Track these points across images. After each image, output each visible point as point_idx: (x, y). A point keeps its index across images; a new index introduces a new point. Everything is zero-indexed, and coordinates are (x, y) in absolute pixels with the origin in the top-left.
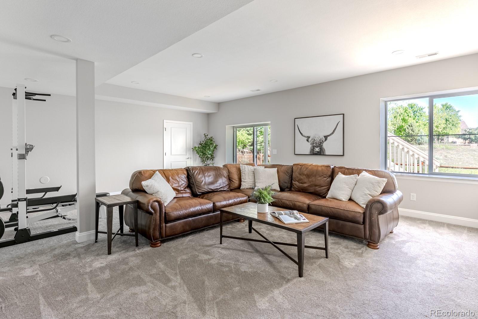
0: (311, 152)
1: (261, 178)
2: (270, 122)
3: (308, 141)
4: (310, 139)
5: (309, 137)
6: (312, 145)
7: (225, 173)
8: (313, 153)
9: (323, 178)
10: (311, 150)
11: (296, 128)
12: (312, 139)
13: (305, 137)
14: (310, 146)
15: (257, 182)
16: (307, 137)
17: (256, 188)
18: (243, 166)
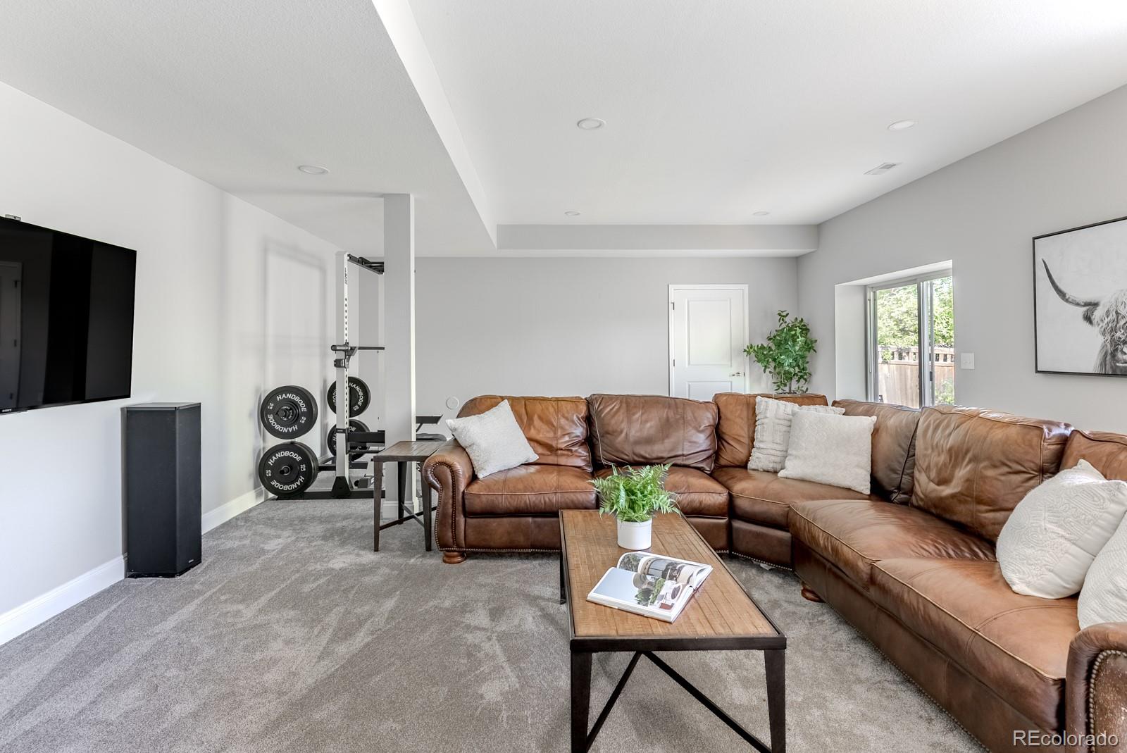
0: (1103, 363)
1: (803, 445)
2: (948, 264)
3: (1088, 319)
4: (1098, 314)
5: (1095, 305)
6: (1108, 337)
7: (708, 418)
8: (1112, 367)
9: (1003, 475)
10: (1106, 353)
11: (1041, 272)
12: (1108, 312)
13: (1078, 304)
14: (1100, 340)
15: (790, 455)
16: (1086, 304)
17: (781, 474)
18: (763, 403)
